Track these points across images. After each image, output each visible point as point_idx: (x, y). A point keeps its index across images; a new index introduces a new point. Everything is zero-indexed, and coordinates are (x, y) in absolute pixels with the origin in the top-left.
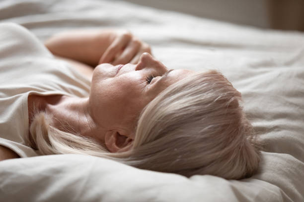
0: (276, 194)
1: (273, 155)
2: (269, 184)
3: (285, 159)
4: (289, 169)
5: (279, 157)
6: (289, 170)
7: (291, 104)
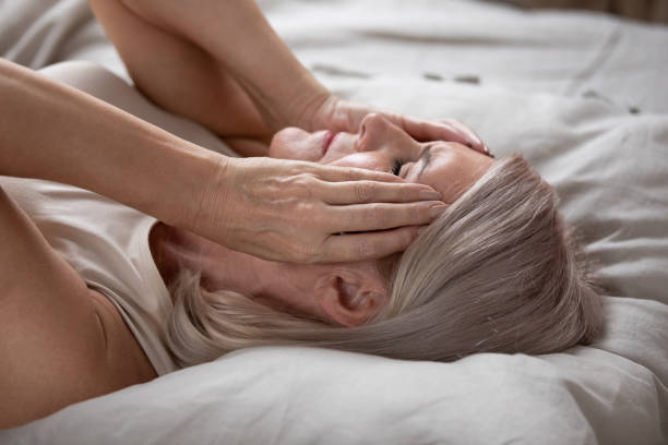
0: (646, 383)
1: (628, 303)
2: (625, 359)
3: (650, 311)
4: (659, 329)
5: (639, 307)
6: (661, 334)
7: (655, 202)
